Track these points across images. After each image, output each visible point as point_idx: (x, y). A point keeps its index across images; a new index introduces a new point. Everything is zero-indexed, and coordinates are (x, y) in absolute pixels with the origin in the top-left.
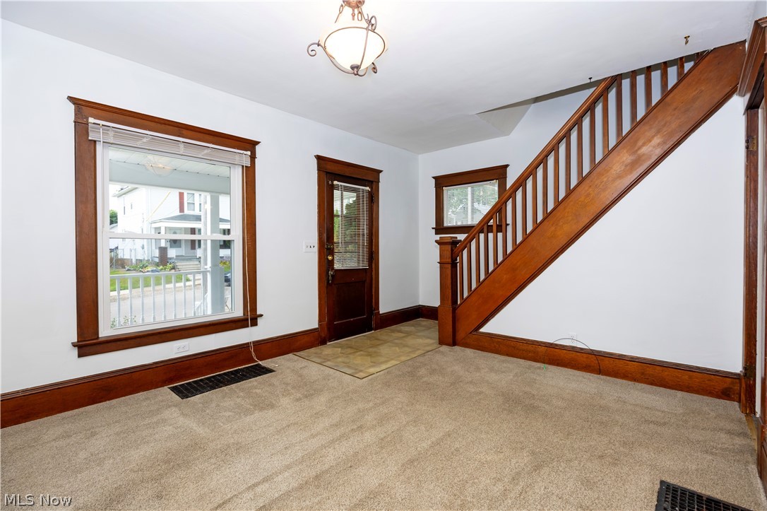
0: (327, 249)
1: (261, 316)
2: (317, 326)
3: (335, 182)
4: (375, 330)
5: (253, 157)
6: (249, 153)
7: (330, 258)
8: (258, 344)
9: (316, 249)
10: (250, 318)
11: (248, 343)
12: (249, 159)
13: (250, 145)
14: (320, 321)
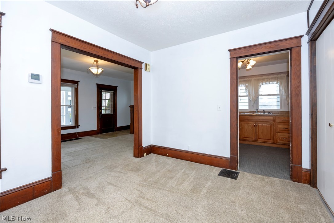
0: (100, 108)
1: (80, 126)
2: (96, 129)
3: (102, 90)
4: (115, 131)
5: (78, 85)
6: (76, 84)
7: (101, 111)
8: (78, 133)
9: (96, 108)
10: (76, 126)
11: (76, 133)
12: (76, 86)
13: (77, 82)
14: (97, 128)
